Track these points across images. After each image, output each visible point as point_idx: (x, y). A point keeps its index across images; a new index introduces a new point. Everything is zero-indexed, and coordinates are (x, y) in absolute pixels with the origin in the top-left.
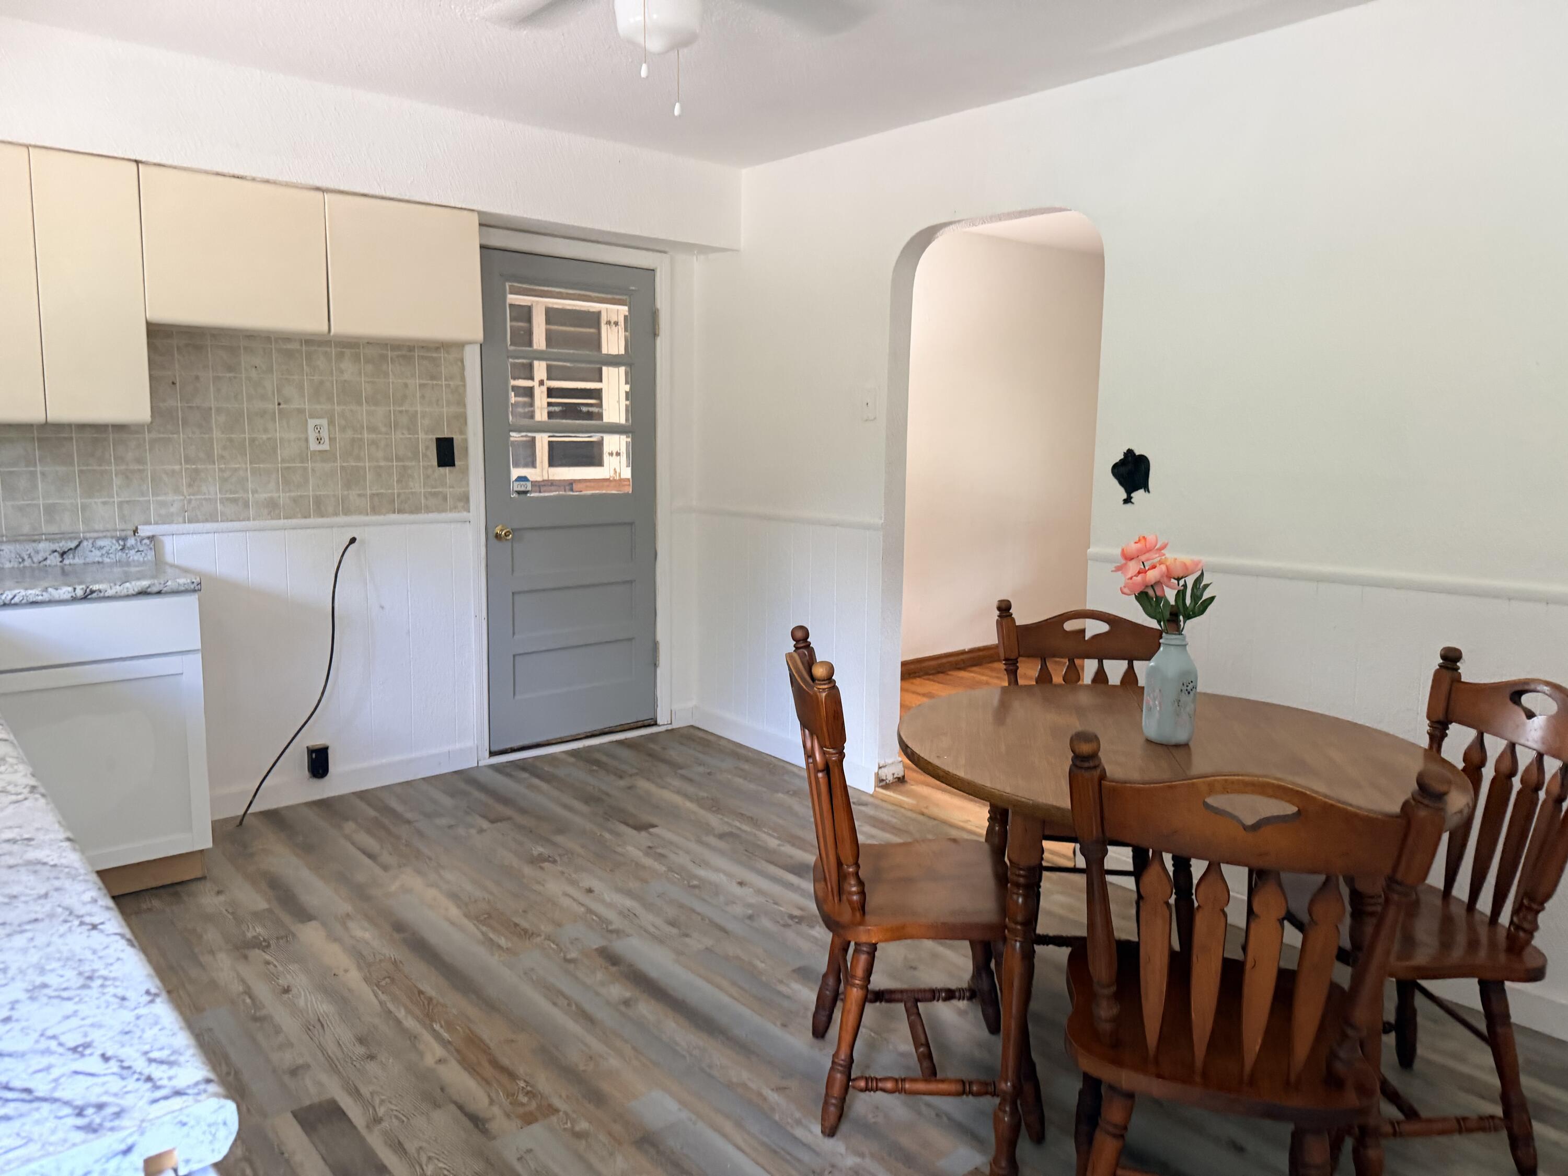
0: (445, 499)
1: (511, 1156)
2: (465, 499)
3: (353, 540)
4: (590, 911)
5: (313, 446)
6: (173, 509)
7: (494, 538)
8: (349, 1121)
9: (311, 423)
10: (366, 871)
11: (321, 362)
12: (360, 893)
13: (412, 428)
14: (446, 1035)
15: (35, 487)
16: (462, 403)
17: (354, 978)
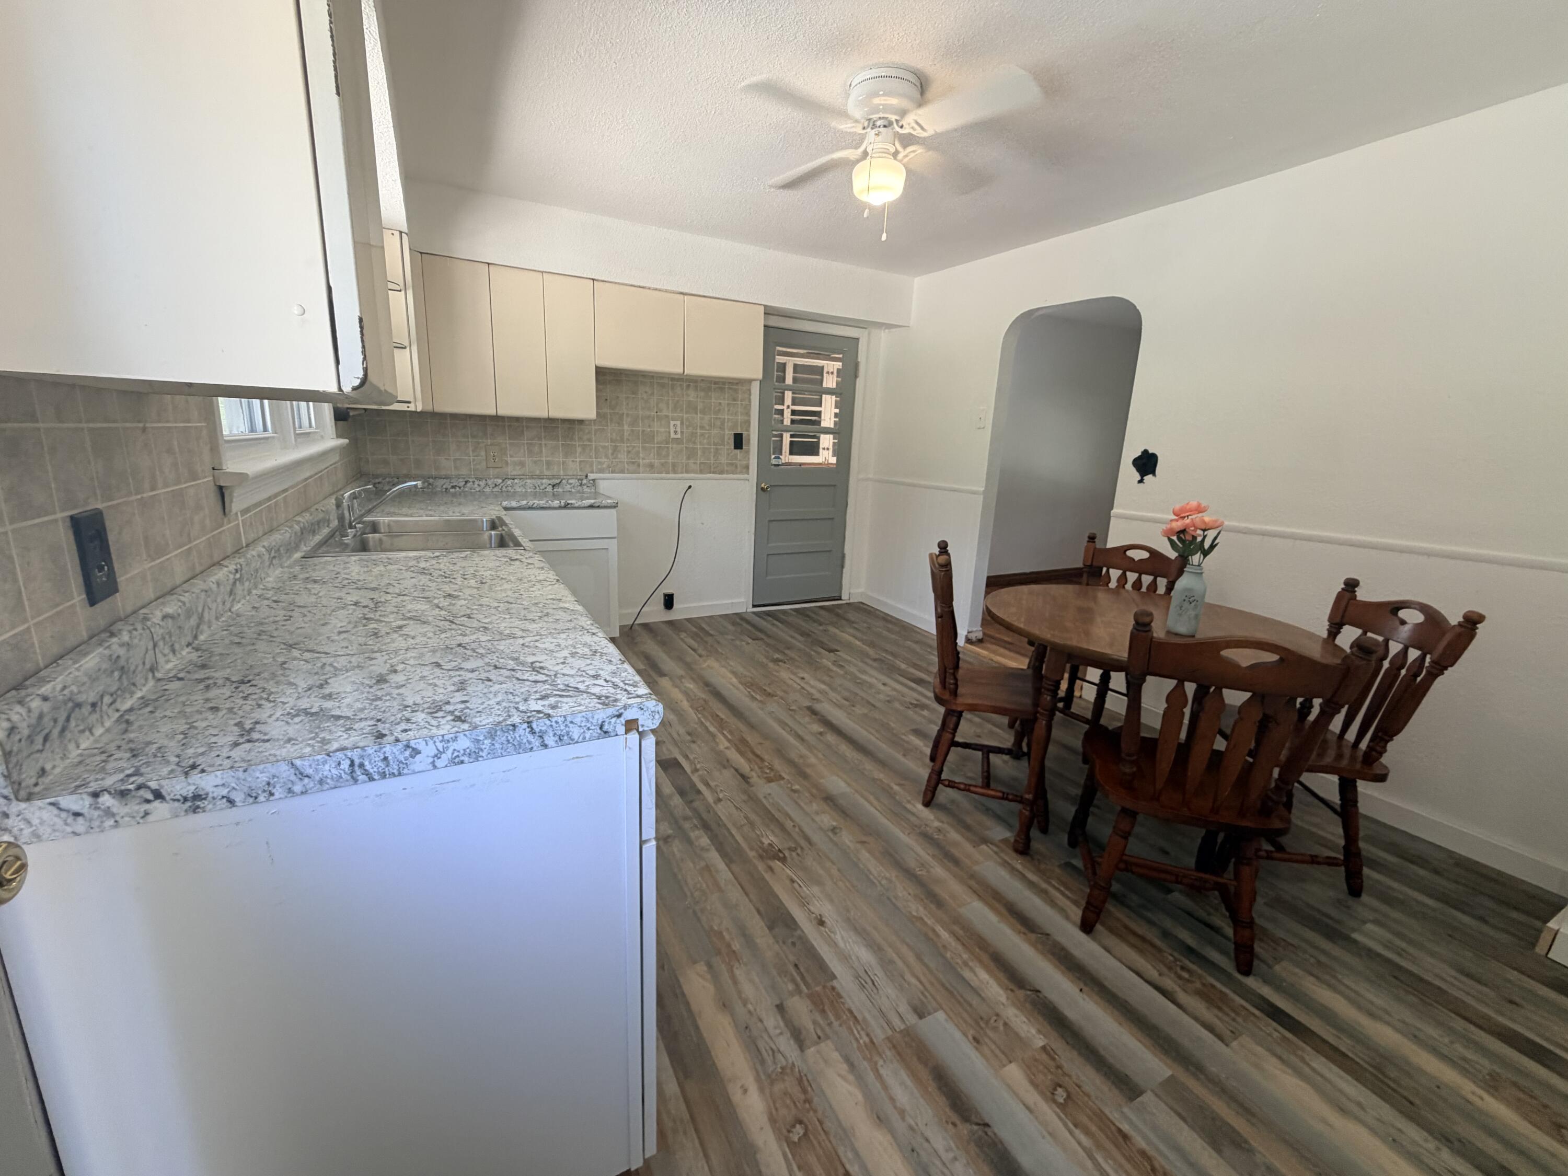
0: (736, 467)
1: (761, 796)
2: (747, 467)
3: (690, 487)
4: (803, 688)
5: (673, 435)
6: (604, 466)
7: (761, 490)
8: (683, 768)
9: (672, 423)
10: (691, 656)
11: (678, 391)
12: (688, 666)
13: (722, 428)
14: (729, 737)
15: (541, 452)
16: (748, 414)
17: (685, 704)
